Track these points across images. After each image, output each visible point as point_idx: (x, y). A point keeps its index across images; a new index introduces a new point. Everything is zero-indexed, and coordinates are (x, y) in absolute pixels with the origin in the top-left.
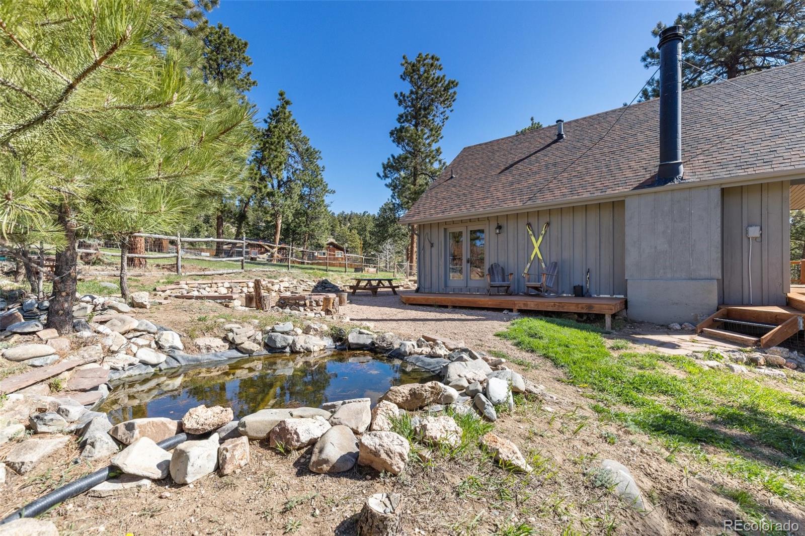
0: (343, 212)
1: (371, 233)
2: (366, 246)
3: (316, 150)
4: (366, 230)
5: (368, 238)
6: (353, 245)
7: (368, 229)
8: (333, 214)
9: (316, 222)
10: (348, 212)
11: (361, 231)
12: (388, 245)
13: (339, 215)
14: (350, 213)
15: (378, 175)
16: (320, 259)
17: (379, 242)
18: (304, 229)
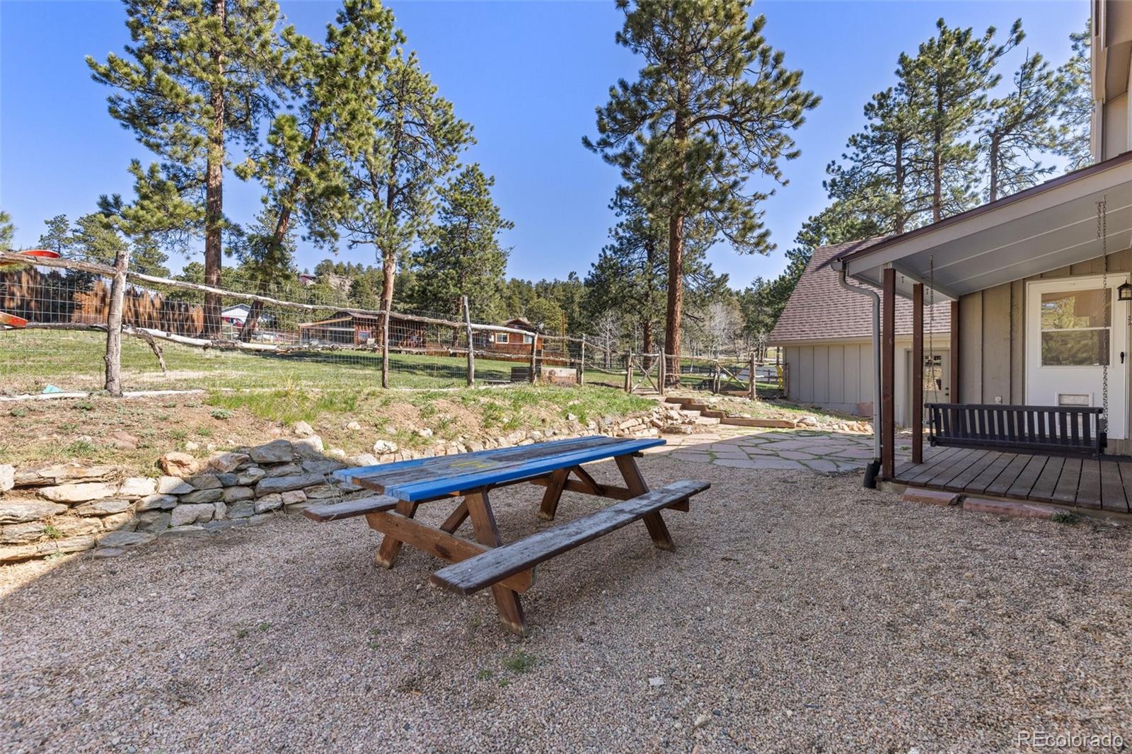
0: (544, 281)
1: (582, 306)
2: (573, 326)
3: (464, 123)
4: (573, 302)
5: (576, 315)
6: (553, 324)
7: (577, 299)
8: (530, 283)
9: (475, 278)
10: (550, 280)
11: (566, 303)
12: (608, 321)
13: (537, 285)
14: (553, 282)
15: (587, 142)
16: (498, 347)
17: (592, 317)
18: (452, 290)
